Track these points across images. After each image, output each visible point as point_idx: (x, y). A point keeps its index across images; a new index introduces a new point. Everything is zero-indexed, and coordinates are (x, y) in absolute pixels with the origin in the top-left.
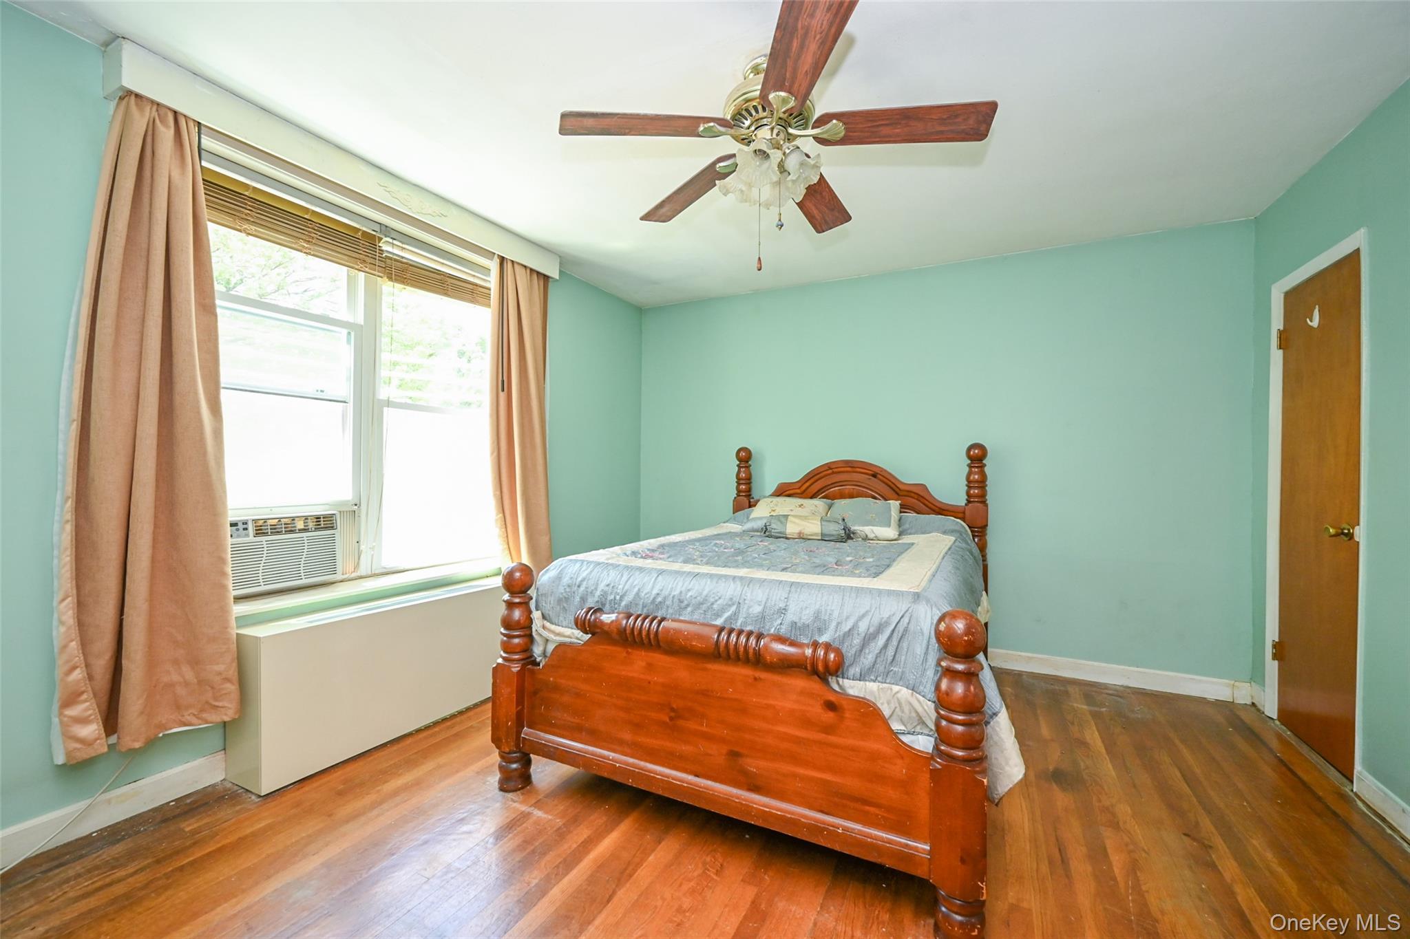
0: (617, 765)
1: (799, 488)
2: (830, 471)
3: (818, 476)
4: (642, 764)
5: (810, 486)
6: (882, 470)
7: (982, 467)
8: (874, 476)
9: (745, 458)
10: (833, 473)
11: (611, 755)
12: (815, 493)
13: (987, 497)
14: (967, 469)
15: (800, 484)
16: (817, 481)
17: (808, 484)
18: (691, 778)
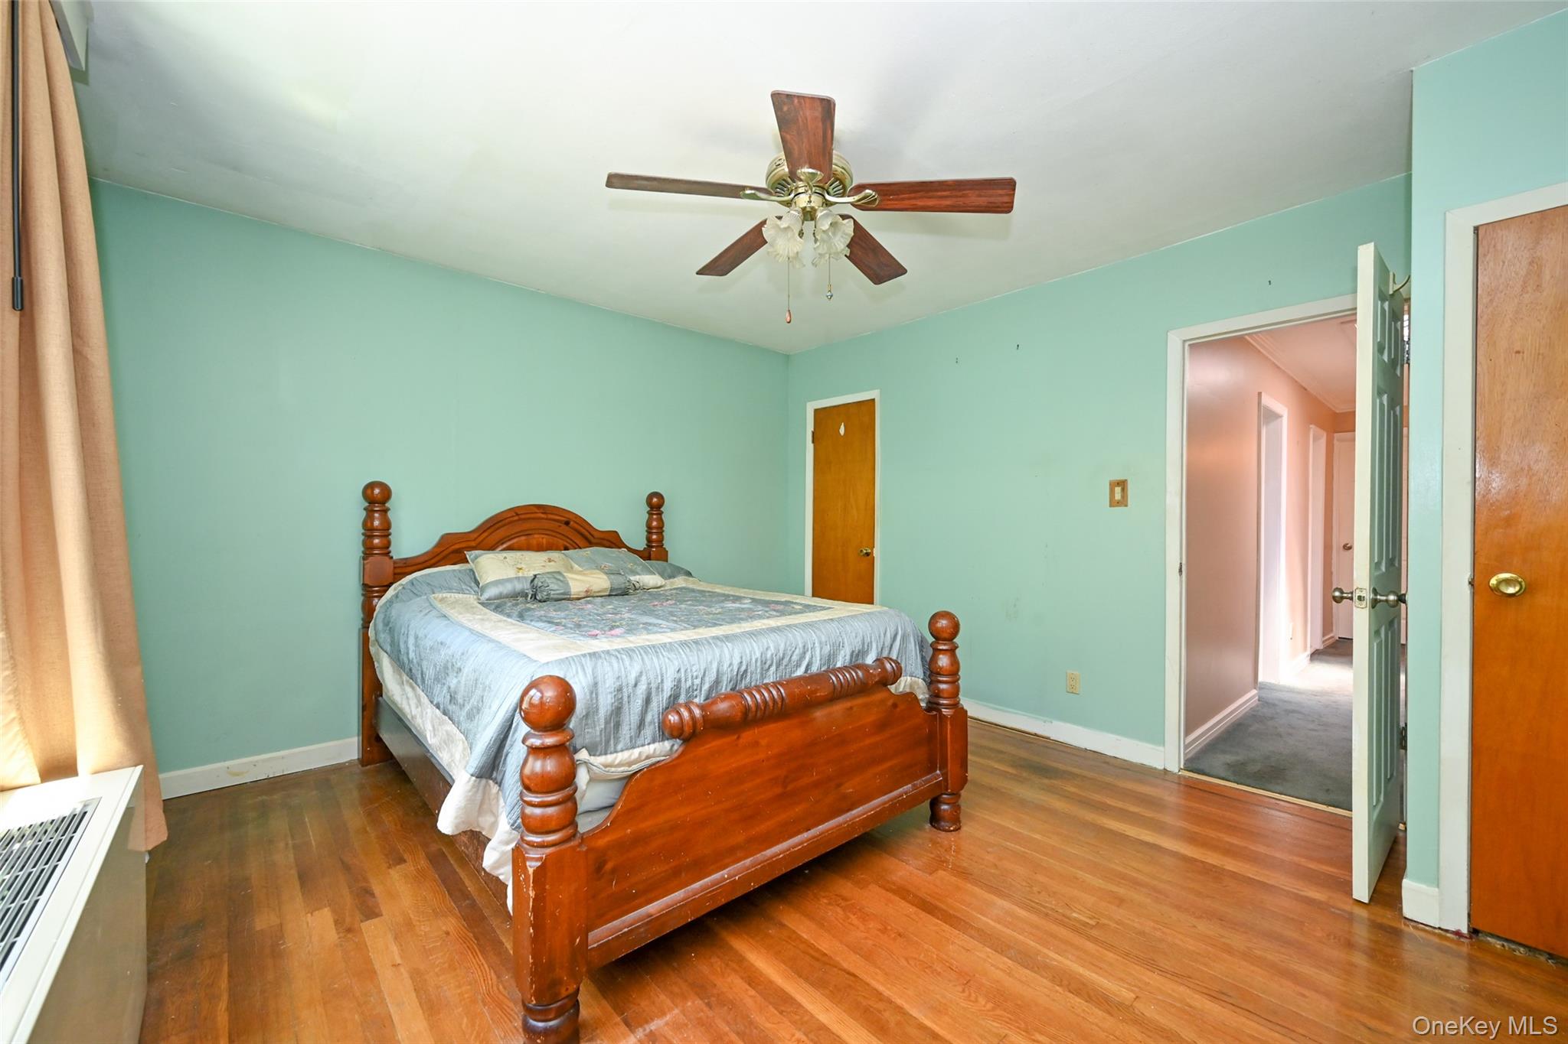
0: (737, 878)
1: (475, 540)
2: (516, 518)
3: (500, 524)
4: (759, 856)
5: (487, 537)
6: (577, 516)
7: (660, 514)
8: (567, 523)
9: (377, 498)
10: (519, 520)
11: (724, 873)
12: (494, 546)
13: (664, 542)
14: (647, 516)
15: (476, 535)
16: (498, 528)
17: (486, 534)
18: (806, 835)
